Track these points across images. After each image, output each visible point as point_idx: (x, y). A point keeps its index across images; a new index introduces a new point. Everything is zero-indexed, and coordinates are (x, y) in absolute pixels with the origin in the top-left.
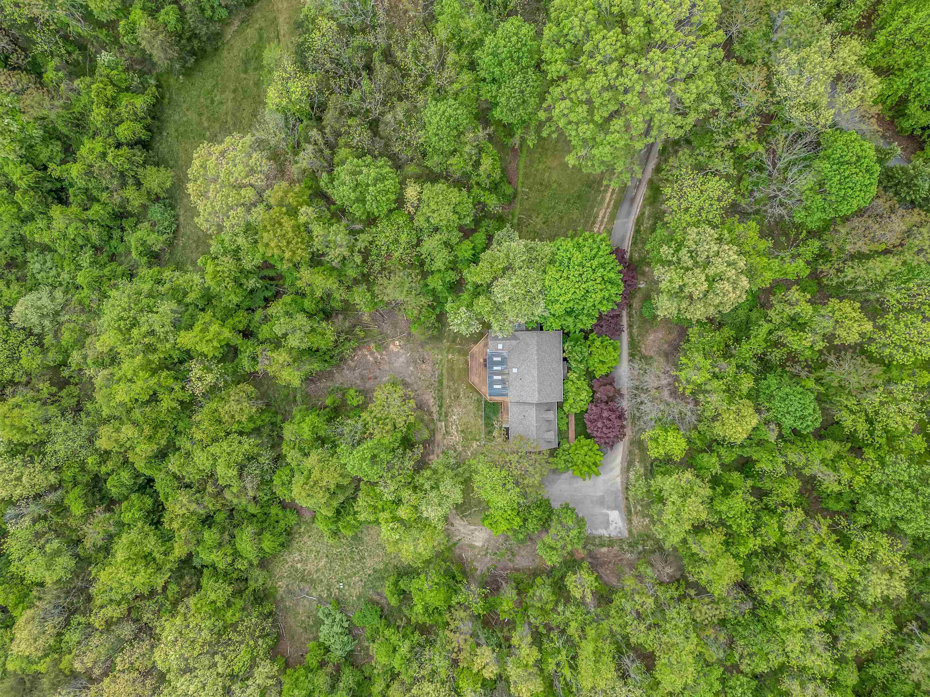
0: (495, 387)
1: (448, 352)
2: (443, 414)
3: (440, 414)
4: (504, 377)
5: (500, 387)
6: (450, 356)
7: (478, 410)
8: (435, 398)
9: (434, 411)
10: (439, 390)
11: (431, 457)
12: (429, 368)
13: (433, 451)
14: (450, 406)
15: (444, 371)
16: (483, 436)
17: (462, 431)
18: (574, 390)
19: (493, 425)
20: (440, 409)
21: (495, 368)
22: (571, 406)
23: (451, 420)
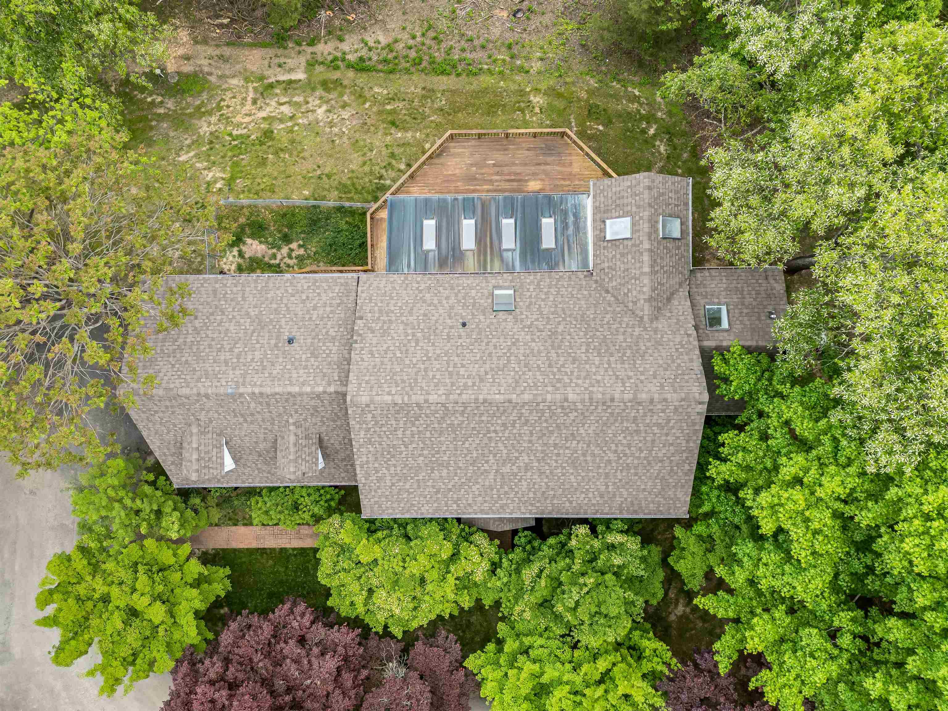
0: (430, 225)
1: (551, 92)
2: (336, 75)
3: (333, 65)
4: (471, 263)
5: (429, 243)
6: (537, 100)
7: (343, 188)
8: (389, 47)
9: (345, 46)
10: (417, 63)
11: (184, 35)
12: (496, 31)
13: (205, 41)
14: (361, 97)
15: (487, 80)
16: (244, 201)
17: (268, 134)
18: (414, 569)
19: (287, 239)
20: (350, 66)
21: (508, 224)
22: (344, 549)
23: (314, 102)
